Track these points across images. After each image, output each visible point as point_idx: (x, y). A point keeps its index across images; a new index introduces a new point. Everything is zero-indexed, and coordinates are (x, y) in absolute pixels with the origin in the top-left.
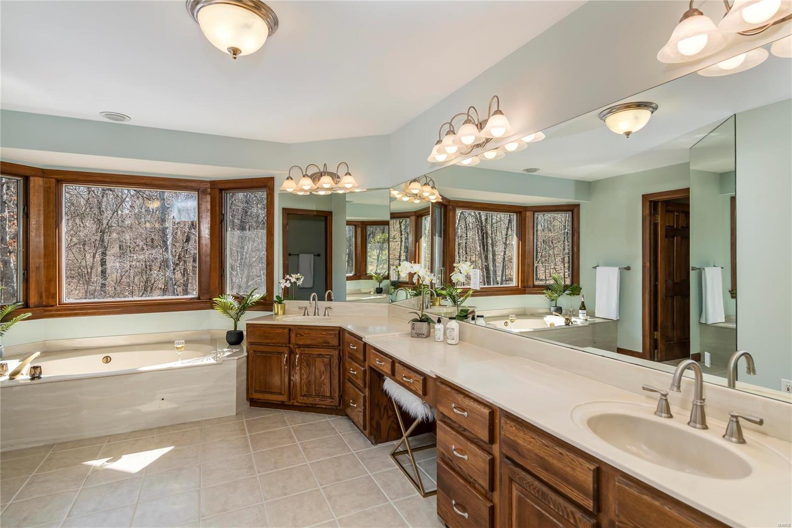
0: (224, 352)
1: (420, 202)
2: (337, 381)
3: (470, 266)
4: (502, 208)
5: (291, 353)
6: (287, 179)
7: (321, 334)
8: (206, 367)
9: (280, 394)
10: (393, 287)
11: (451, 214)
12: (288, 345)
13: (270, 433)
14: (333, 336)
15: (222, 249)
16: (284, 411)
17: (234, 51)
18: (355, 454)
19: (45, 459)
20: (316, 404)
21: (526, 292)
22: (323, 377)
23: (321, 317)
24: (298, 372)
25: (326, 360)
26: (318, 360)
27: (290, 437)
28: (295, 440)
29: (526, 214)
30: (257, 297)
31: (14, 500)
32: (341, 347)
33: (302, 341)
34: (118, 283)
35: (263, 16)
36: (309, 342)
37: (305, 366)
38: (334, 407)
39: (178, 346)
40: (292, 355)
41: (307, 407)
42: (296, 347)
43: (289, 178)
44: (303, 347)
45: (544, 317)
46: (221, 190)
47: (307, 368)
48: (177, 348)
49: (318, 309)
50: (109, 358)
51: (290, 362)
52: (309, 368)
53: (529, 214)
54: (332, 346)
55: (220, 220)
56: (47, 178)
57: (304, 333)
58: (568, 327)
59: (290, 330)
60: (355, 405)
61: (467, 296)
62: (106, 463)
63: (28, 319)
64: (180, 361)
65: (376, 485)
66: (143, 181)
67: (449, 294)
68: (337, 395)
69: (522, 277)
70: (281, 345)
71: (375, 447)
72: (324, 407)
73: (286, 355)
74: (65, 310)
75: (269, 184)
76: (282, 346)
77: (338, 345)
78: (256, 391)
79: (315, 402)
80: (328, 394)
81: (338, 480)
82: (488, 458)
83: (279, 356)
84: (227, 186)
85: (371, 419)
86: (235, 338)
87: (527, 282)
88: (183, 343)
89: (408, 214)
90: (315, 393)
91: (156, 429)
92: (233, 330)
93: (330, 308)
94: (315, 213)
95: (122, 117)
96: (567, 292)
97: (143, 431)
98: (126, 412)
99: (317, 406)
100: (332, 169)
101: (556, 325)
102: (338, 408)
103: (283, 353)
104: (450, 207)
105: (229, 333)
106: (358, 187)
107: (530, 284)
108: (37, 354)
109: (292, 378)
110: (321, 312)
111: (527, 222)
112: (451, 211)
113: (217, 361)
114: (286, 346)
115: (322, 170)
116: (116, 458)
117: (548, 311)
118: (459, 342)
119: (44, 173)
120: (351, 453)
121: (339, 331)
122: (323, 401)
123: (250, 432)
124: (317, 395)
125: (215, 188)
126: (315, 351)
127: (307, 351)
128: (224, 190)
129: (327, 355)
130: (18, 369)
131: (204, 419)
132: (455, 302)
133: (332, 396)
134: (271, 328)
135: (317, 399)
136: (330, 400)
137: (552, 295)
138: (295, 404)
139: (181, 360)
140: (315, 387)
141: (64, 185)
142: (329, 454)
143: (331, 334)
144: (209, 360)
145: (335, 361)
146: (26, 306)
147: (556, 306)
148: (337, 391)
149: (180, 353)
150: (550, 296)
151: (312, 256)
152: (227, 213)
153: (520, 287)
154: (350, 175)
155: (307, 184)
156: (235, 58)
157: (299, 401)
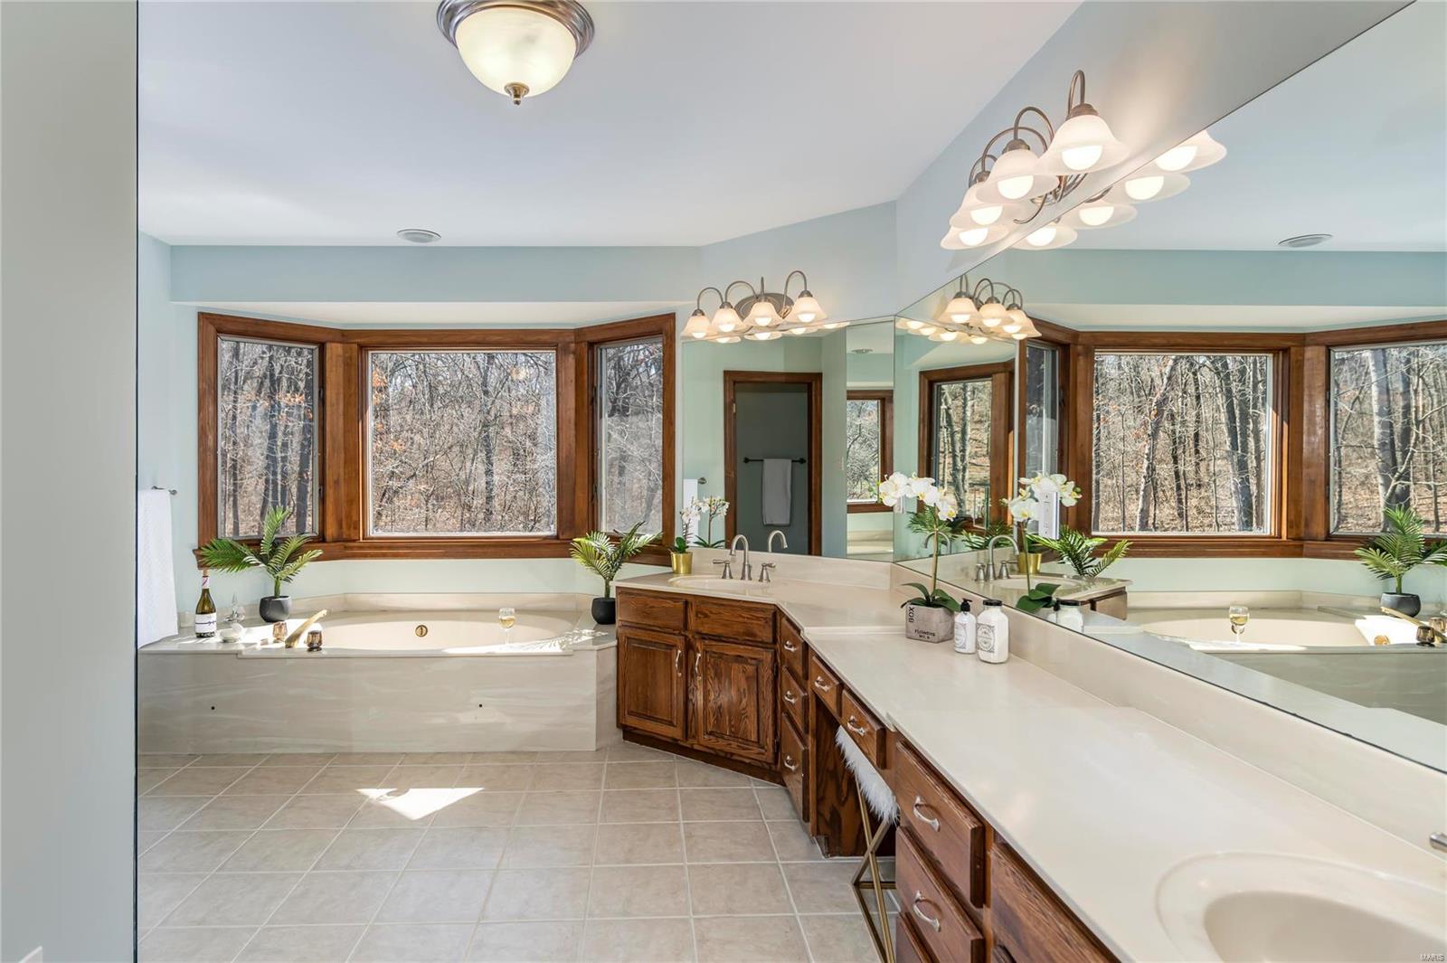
0: (580, 635)
1: (987, 342)
2: (770, 713)
3: (1065, 484)
4: (1226, 343)
5: (689, 648)
6: (695, 314)
7: (741, 616)
8: (549, 659)
9: (671, 723)
10: (950, 529)
11: (1082, 362)
12: (683, 633)
13: (639, 793)
14: (762, 622)
15: (593, 450)
16: (677, 758)
17: (515, 91)
18: (781, 866)
19: (318, 774)
20: (732, 754)
21: (1304, 550)
22: (744, 701)
23: (755, 582)
24: (700, 688)
25: (750, 669)
26: (735, 666)
27: (670, 808)
28: (677, 815)
29: (1303, 355)
30: (646, 538)
31: (265, 827)
32: (778, 645)
33: (707, 626)
34: (506, 508)
35: (560, 16)
36: (720, 631)
37: (713, 676)
38: (767, 766)
39: (504, 618)
40: (691, 652)
41: (717, 756)
42: (696, 637)
43: (699, 312)
44: (710, 639)
45: (1356, 618)
46: (591, 345)
47: (716, 680)
48: (502, 620)
49: (750, 567)
50: (424, 629)
51: (686, 664)
52: (720, 682)
53: (1313, 354)
54: (760, 642)
55: (590, 399)
56: (347, 343)
57: (711, 613)
58: (1427, 649)
59: (686, 603)
60: (793, 768)
61: (1115, 555)
62: (386, 796)
63: (318, 559)
64: (507, 644)
65: (802, 939)
66: (473, 338)
67: (1066, 550)
68: (769, 741)
69: (1293, 513)
70: (671, 631)
71: (827, 861)
72: (747, 761)
73: (679, 652)
74: (370, 548)
75: (667, 327)
76: (674, 634)
77: (771, 640)
78: (631, 713)
79: (728, 749)
80: (754, 738)
81: (730, 911)
82: (973, 936)
83: (669, 651)
84: (600, 337)
85: (820, 801)
86: (605, 612)
87: (1307, 525)
88: (511, 613)
89: (989, 370)
90: (731, 731)
91: (471, 755)
92: (604, 596)
93: (770, 565)
94: (783, 379)
95: (429, 235)
96: (1435, 556)
97: (453, 754)
98: (440, 721)
99: (735, 757)
100: (774, 287)
101: (1393, 641)
102: (773, 767)
103: (675, 646)
104: (1080, 348)
105: (596, 602)
106: (827, 319)
107: (1318, 529)
108: (324, 612)
109: (691, 697)
110: (756, 573)
111: (1306, 373)
112: (1081, 358)
113: (564, 649)
114: (680, 634)
115: (758, 291)
116: (401, 791)
117: (1374, 603)
118: (1009, 658)
119: (344, 336)
120: (775, 862)
121: (774, 615)
122: (744, 749)
123: (608, 785)
124: (734, 735)
125: (582, 342)
126: (731, 650)
127: (717, 647)
128: (596, 343)
129: (752, 659)
130: (298, 632)
131: (542, 749)
132: (1080, 568)
133: (761, 742)
134: (655, 597)
135: (734, 744)
136: (757, 750)
137: (1384, 563)
138: (696, 747)
139: (510, 642)
140: (730, 720)
141: (370, 352)
142: (730, 857)
143: (758, 618)
144: (554, 648)
145: (767, 674)
146: (321, 539)
147: (1399, 591)
148: (770, 731)
149: (507, 630)
150: (1378, 565)
151: (789, 462)
152: (601, 386)
153: (1284, 538)
154: (809, 295)
155: (727, 321)
156: (517, 103)
157: (702, 742)
